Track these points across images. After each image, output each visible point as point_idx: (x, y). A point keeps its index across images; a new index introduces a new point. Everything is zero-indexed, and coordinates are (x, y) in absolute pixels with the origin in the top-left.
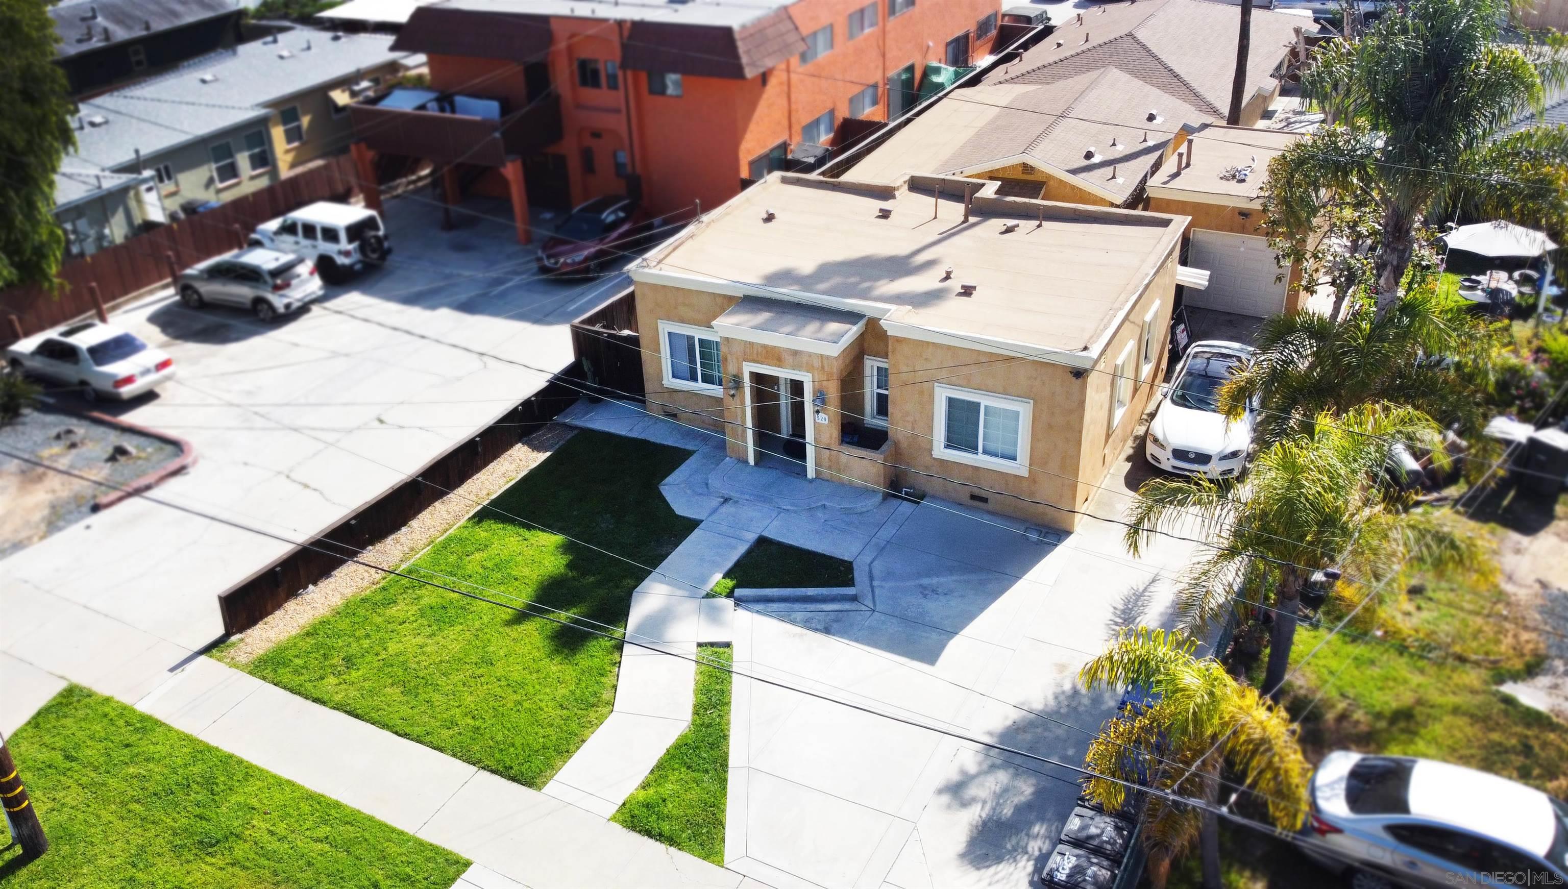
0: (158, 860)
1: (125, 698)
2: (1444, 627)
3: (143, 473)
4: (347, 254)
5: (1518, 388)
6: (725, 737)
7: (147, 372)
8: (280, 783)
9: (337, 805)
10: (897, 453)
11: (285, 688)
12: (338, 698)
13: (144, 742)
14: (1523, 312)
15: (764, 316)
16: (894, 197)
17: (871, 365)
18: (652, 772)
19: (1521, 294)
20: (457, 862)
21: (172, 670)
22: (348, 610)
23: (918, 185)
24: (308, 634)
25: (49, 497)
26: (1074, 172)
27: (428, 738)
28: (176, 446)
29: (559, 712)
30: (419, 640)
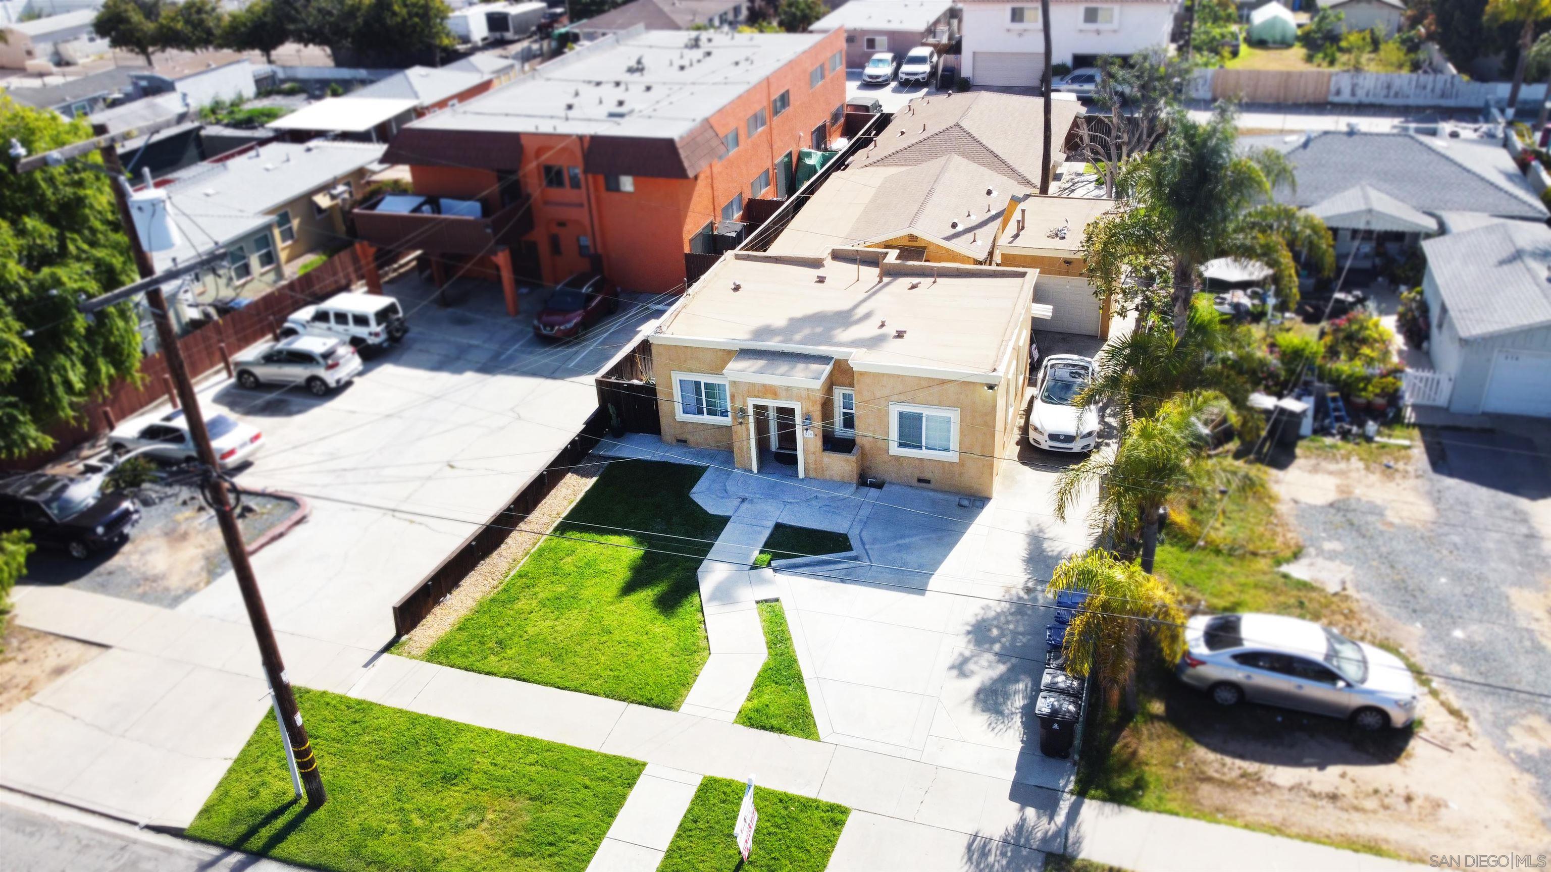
0: (415, 794)
1: (339, 691)
2: (1241, 535)
3: (272, 525)
4: (377, 335)
5: (1262, 372)
6: (795, 661)
7: (243, 445)
8: (487, 732)
9: (535, 740)
10: (863, 454)
11: (460, 668)
12: (505, 669)
13: (367, 719)
14: (1257, 317)
15: (761, 363)
16: (823, 266)
17: (838, 393)
18: (752, 689)
19: (1253, 305)
20: (637, 764)
21: (366, 666)
22: (481, 610)
23: (837, 256)
24: (460, 629)
25: (200, 551)
26: (948, 239)
27: (583, 688)
28: (291, 501)
29: (671, 659)
30: (549, 623)
